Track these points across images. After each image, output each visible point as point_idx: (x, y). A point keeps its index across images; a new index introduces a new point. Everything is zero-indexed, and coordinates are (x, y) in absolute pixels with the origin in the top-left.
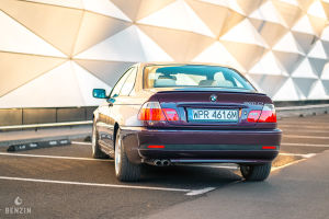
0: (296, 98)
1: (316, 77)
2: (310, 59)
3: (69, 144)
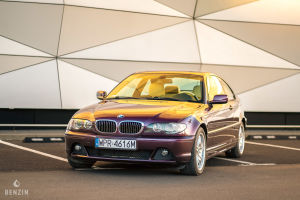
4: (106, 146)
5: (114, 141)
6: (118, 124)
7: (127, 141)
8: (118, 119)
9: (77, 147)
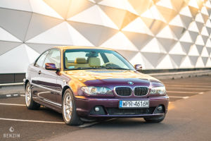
0: (172, 68)
1: (185, 54)
2: (181, 42)
3: (19, 96)
4: (128, 106)
7: (143, 102)
8: (132, 86)
9: (97, 109)
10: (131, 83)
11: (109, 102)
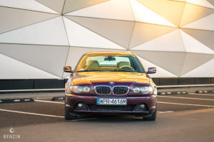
4: (105, 103)
5: (111, 100)
6: (112, 89)
7: (120, 100)
8: (112, 85)
9: (80, 105)
10: (112, 83)
11: (89, 99)
